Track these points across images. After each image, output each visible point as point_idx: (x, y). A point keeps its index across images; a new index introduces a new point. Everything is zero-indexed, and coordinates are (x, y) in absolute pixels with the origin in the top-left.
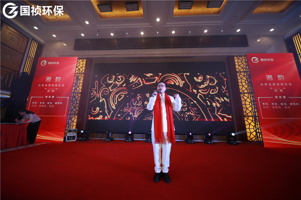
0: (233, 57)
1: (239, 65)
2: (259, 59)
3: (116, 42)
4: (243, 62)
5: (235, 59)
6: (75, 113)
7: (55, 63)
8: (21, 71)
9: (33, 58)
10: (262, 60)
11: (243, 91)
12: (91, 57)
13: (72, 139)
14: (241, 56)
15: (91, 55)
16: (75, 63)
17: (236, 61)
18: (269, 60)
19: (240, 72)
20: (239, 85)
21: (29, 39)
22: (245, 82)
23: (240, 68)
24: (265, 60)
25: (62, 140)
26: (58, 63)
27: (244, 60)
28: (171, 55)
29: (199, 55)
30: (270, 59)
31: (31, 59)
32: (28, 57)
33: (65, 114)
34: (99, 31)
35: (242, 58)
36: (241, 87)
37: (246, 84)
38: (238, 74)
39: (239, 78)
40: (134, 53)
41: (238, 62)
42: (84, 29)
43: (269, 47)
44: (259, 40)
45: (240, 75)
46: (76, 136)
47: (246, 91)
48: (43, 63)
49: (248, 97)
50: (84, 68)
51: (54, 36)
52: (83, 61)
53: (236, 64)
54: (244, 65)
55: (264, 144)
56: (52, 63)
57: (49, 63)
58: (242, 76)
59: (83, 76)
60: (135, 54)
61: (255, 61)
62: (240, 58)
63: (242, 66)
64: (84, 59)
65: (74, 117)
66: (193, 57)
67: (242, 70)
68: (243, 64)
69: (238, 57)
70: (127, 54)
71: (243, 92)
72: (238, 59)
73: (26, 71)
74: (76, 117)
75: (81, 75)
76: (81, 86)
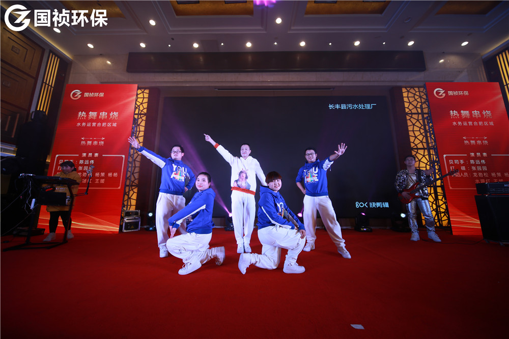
0: (400, 88)
1: (410, 103)
2: (446, 92)
3: (201, 59)
4: (416, 97)
5: (403, 91)
6: (133, 184)
7: (96, 95)
8: (33, 109)
9: (53, 86)
10: (450, 93)
11: (416, 145)
12: (158, 85)
13: (133, 227)
14: (413, 87)
15: (158, 82)
16: (133, 96)
17: (405, 95)
18: (461, 93)
19: (412, 114)
20: (410, 135)
21: (43, 50)
22: (420, 131)
23: (411, 107)
24: (456, 93)
25: (116, 229)
26: (102, 95)
27: (417, 93)
28: (298, 84)
29: (344, 84)
30: (463, 93)
31: (50, 87)
32: (44, 84)
33: (120, 185)
34: (173, 39)
35: (414, 90)
36: (412, 139)
37: (421, 134)
38: (408, 118)
39: (409, 123)
40: (234, 80)
41: (408, 97)
42: (146, 34)
43: (459, 72)
44: (442, 61)
45: (412, 119)
46: (140, 223)
47: (420, 146)
48: (74, 94)
49: (424, 156)
50: (145, 105)
51: (91, 46)
52: (143, 92)
53: (405, 100)
54: (418, 102)
55: (453, 230)
56: (91, 95)
57: (86, 95)
58: (414, 121)
59: (144, 118)
60: (236, 82)
61: (440, 94)
62: (412, 91)
63: (415, 103)
64: (145, 89)
65: (132, 190)
66: (334, 87)
67: (414, 111)
68: (416, 100)
69: (408, 89)
70: (221, 80)
71: (415, 147)
72: (408, 91)
73: (41, 110)
74: (136, 190)
75: (141, 118)
76: (143, 137)
